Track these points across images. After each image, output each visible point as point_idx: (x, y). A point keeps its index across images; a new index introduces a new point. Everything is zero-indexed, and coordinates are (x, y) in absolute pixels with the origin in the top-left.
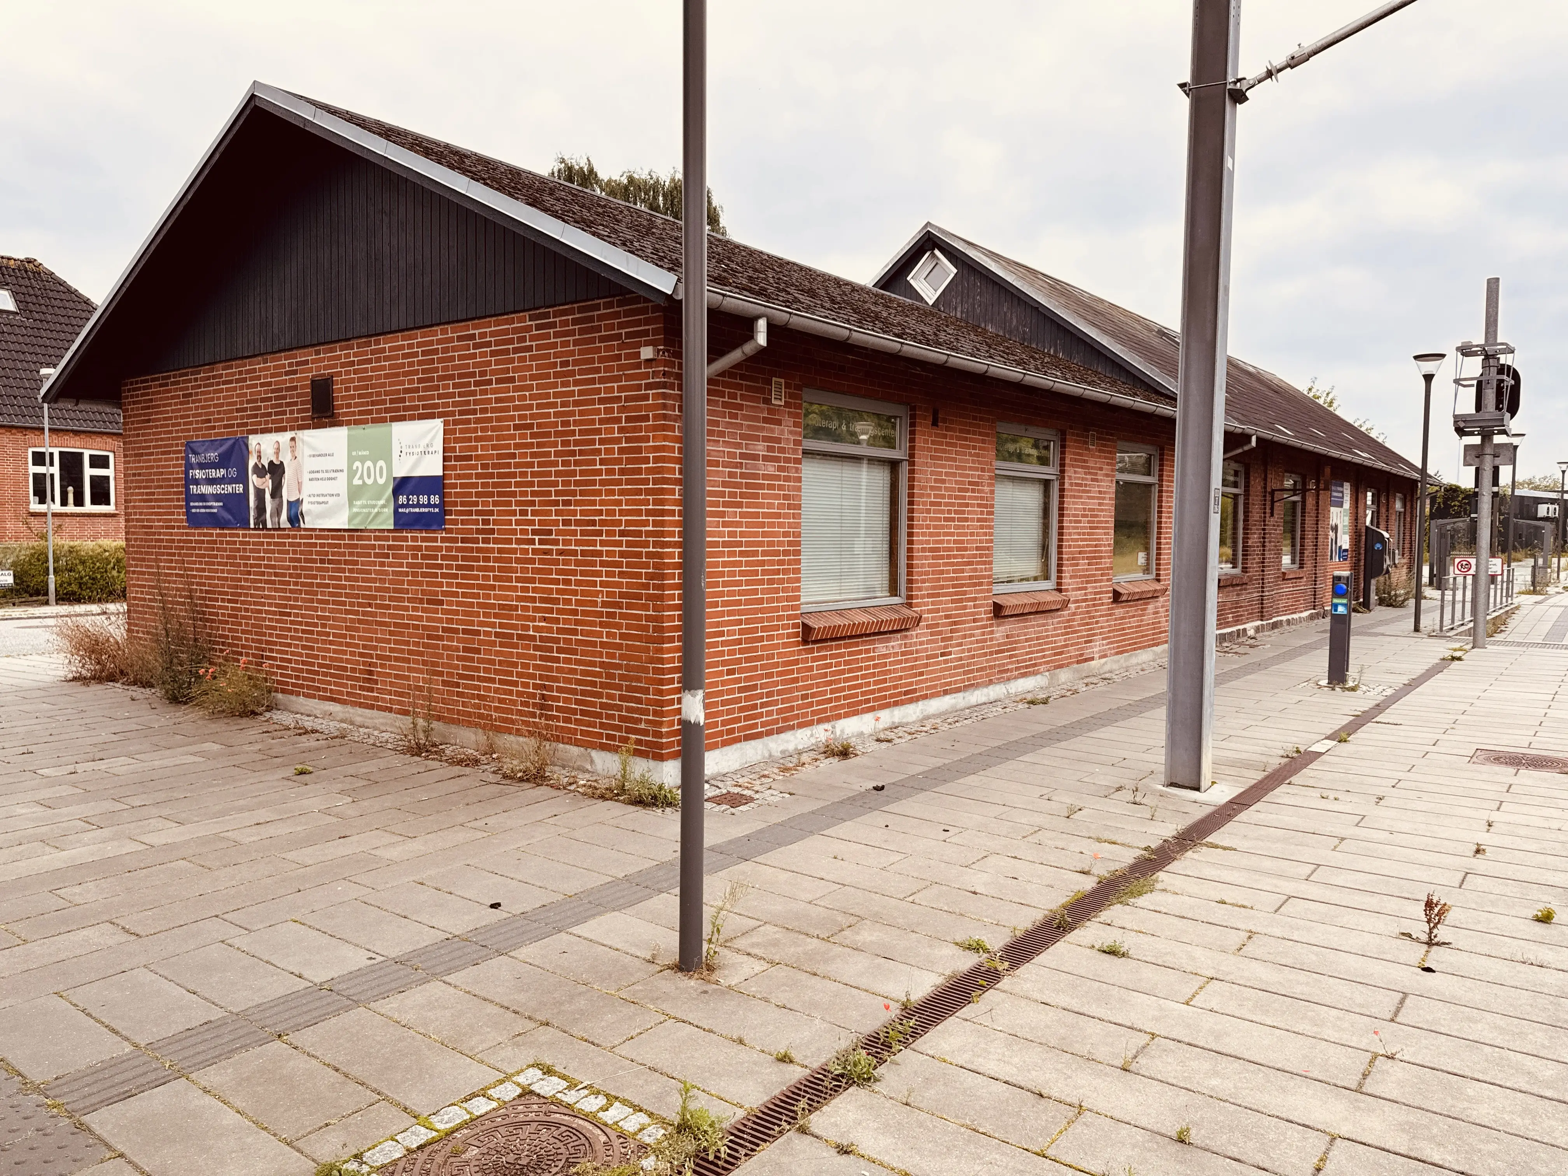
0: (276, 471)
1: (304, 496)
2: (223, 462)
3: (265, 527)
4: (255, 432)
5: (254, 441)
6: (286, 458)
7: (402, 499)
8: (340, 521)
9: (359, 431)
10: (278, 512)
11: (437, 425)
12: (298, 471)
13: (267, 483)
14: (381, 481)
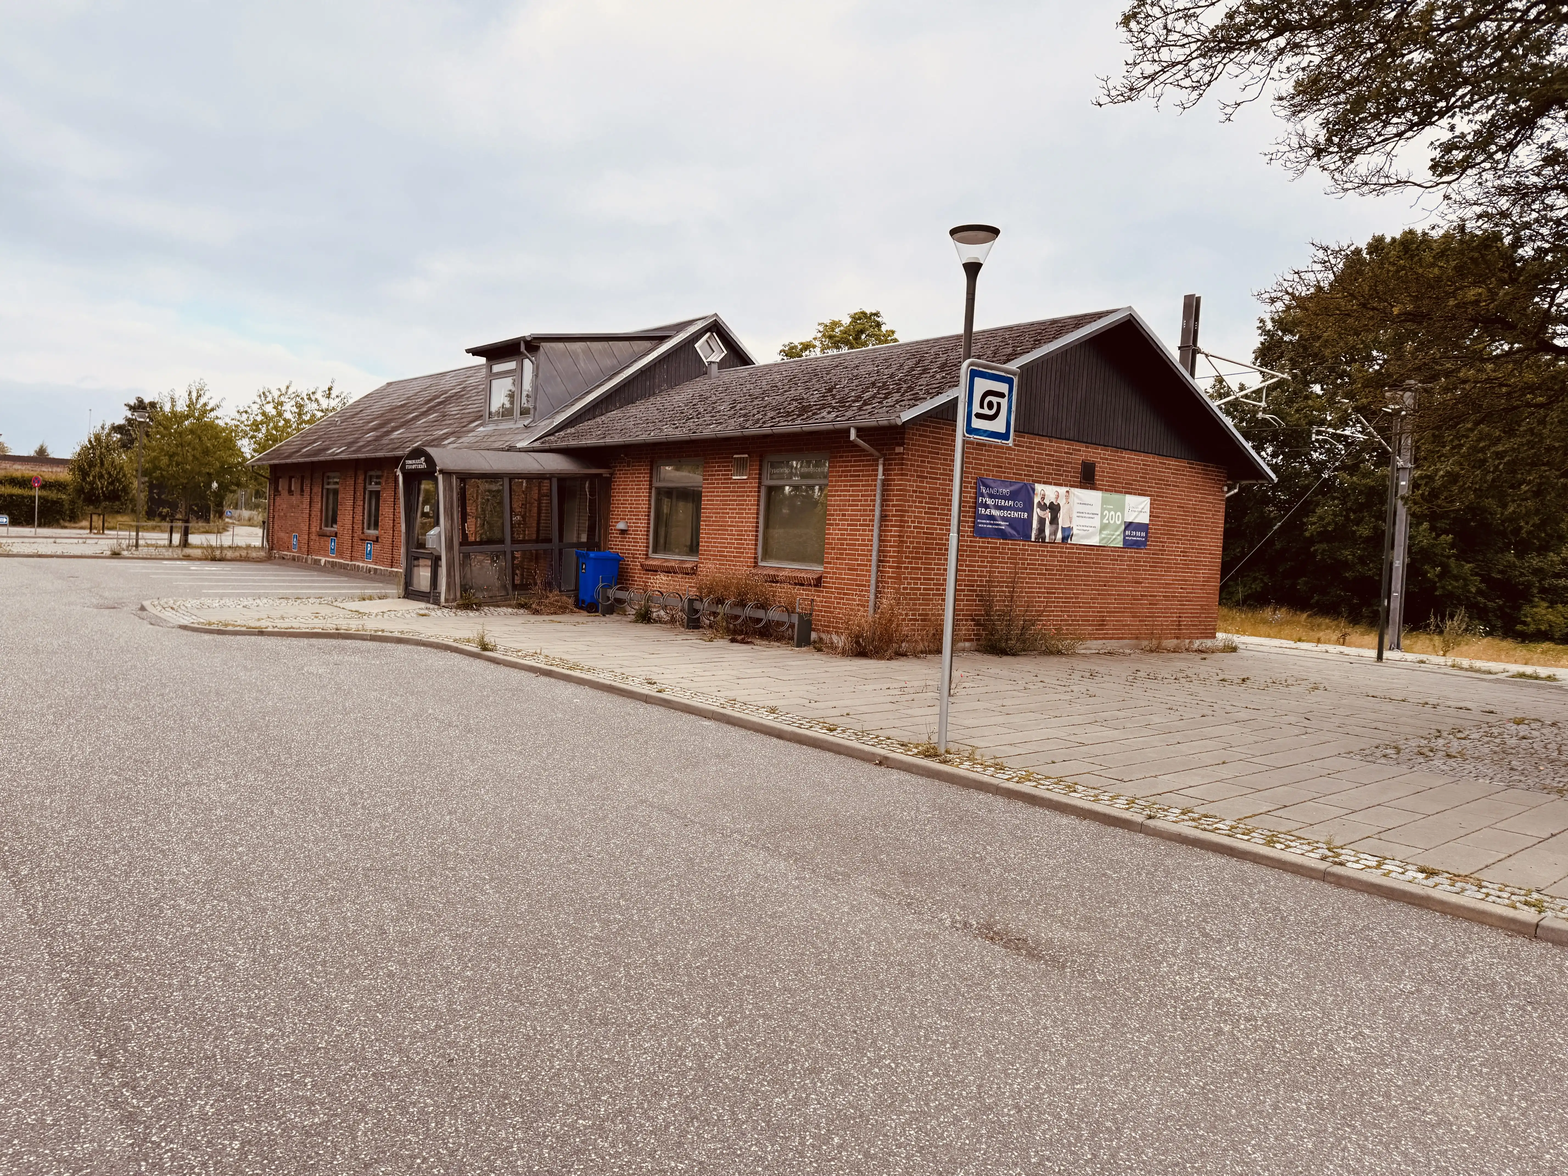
0: (1054, 509)
1: (1073, 525)
2: (1013, 496)
3: (1044, 541)
4: (1039, 482)
5: (1039, 487)
6: (1062, 502)
7: (1127, 533)
8: (1094, 541)
9: (1108, 495)
10: (1055, 533)
11: (1146, 500)
12: (1070, 510)
13: (1047, 515)
14: (1118, 523)
